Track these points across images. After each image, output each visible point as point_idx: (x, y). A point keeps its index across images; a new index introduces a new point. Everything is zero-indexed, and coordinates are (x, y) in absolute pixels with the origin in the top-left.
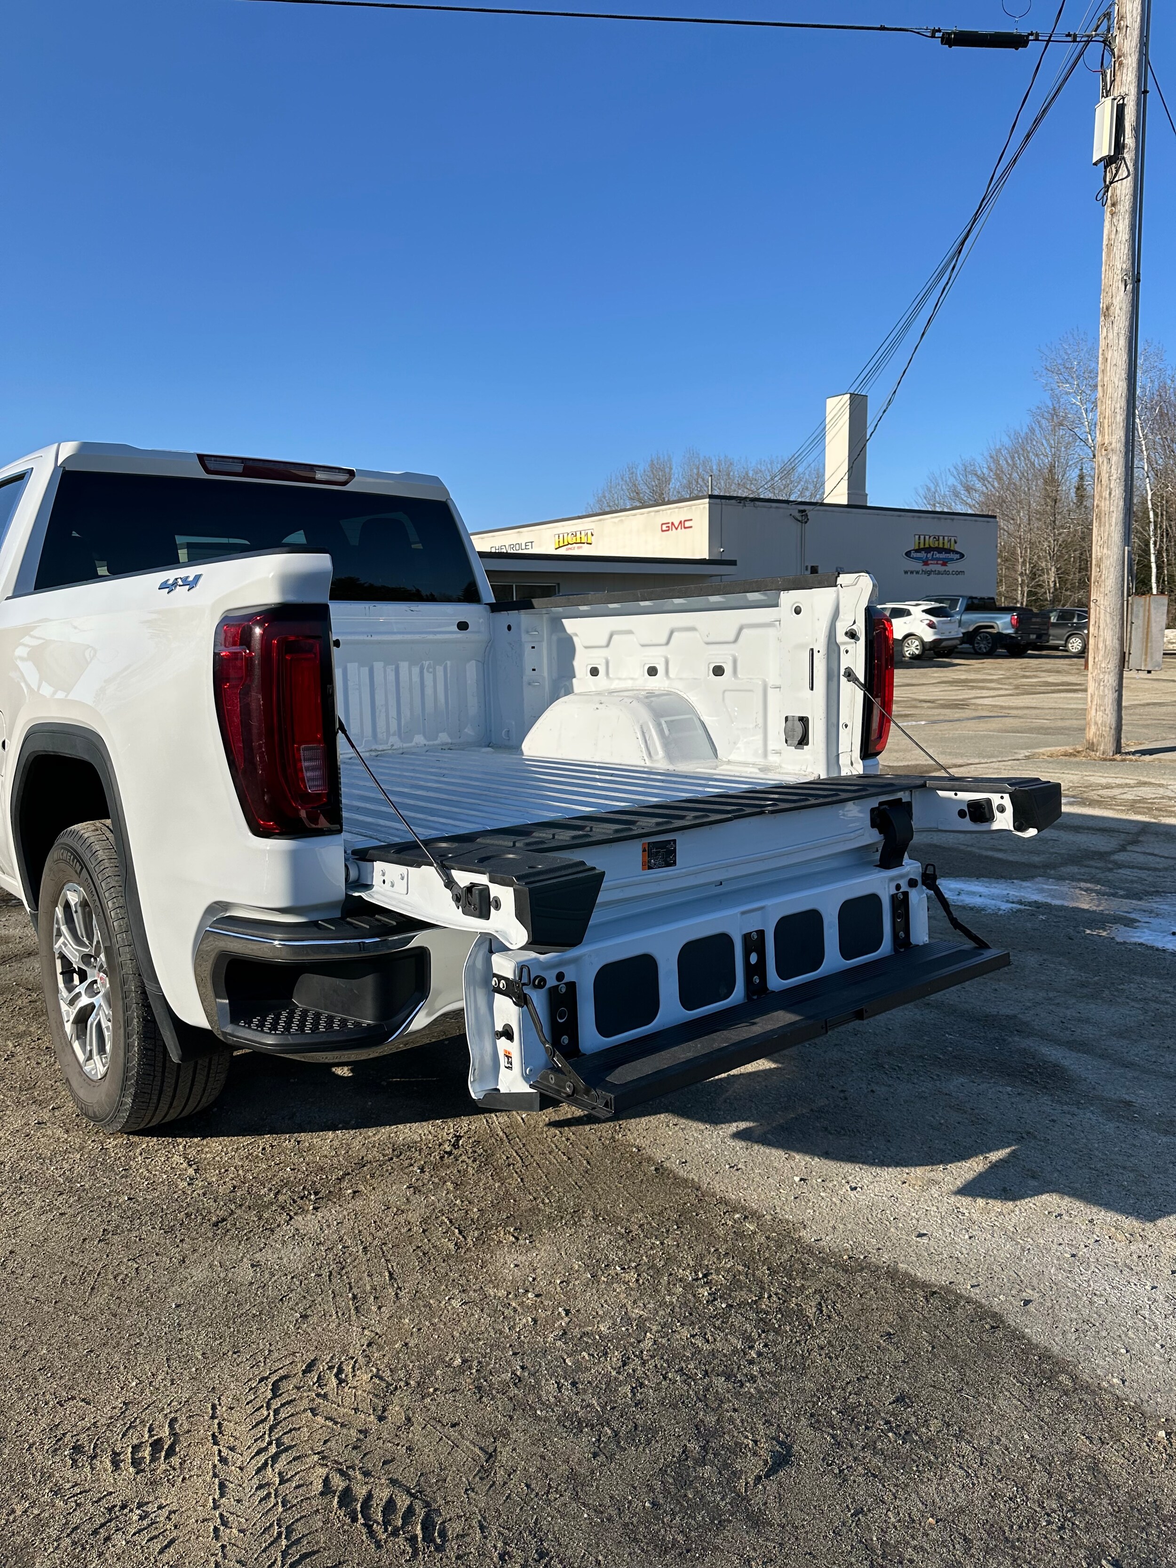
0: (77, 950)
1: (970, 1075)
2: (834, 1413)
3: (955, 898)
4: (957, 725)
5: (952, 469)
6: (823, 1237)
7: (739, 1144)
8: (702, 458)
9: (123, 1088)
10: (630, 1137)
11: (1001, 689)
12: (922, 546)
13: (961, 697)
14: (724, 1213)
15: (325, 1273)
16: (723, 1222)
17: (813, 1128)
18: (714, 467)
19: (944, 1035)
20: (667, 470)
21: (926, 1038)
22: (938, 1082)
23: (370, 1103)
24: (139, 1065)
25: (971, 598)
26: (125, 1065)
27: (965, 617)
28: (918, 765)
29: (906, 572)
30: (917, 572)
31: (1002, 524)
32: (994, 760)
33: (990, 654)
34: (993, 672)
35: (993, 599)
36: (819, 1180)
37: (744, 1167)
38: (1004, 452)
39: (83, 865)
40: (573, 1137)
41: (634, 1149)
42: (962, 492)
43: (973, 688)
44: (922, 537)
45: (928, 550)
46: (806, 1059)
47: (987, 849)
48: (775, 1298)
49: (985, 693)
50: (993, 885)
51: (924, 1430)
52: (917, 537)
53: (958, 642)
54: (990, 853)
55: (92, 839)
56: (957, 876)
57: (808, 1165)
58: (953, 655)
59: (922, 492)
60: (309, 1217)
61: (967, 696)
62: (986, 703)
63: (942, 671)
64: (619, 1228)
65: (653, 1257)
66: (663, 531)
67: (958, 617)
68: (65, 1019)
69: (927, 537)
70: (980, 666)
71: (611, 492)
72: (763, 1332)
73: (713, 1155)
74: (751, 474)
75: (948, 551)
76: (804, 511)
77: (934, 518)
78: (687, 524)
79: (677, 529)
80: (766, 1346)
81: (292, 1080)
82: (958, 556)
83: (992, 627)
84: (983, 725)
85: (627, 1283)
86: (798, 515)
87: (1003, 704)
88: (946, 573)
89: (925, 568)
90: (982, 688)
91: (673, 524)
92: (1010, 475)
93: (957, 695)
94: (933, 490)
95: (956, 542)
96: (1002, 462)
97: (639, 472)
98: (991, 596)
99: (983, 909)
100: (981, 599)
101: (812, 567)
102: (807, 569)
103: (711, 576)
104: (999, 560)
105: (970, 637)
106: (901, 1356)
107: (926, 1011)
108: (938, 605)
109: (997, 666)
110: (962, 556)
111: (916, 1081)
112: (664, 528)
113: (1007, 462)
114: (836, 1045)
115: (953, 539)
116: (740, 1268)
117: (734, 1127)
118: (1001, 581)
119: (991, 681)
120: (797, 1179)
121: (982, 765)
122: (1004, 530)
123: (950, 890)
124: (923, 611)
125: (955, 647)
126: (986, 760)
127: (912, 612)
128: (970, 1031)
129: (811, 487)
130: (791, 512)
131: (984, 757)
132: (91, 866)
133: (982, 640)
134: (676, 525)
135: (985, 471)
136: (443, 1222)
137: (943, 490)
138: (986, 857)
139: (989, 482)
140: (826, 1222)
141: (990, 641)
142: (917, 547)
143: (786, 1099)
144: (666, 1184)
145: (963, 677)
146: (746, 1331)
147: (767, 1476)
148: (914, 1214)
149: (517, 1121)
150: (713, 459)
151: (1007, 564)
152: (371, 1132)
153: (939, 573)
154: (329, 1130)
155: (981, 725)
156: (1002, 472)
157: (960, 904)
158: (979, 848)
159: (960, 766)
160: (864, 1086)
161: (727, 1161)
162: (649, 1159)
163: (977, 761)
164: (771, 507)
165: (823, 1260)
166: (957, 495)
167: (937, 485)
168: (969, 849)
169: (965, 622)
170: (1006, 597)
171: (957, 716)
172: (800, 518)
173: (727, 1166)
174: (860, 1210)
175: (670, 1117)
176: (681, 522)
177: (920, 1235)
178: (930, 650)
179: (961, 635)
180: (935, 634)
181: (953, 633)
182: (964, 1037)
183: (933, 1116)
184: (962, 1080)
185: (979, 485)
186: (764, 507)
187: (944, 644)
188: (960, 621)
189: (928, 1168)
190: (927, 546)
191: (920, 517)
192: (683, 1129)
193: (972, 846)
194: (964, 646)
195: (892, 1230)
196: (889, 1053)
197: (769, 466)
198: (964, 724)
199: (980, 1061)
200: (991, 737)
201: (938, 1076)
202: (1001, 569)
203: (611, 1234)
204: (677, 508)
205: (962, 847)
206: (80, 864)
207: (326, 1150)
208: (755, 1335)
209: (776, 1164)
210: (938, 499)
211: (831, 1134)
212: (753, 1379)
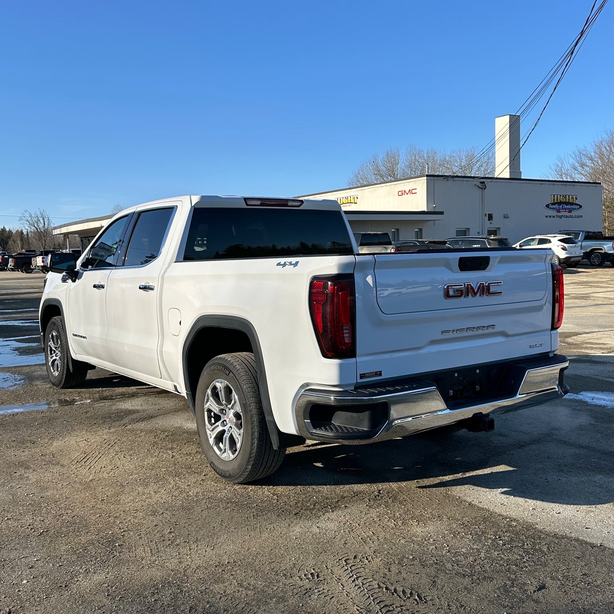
0: (218, 407)
1: (604, 475)
2: (560, 577)
3: (591, 401)
4: (584, 309)
5: (572, 154)
6: (546, 528)
7: (503, 496)
8: (418, 150)
9: (248, 462)
10: (453, 493)
11: (609, 287)
12: (556, 201)
13: (585, 292)
14: (502, 519)
15: (347, 531)
16: (502, 521)
17: (535, 492)
18: (425, 155)
19: (591, 459)
20: (397, 157)
21: (582, 460)
22: (589, 477)
23: (336, 477)
24: (256, 452)
25: (588, 232)
26: (250, 452)
27: (584, 244)
28: (564, 332)
29: (547, 217)
30: (554, 217)
31: (605, 186)
32: (607, 330)
33: (601, 265)
34: (603, 277)
35: (601, 232)
36: (541, 509)
37: (507, 505)
38: (604, 143)
39: (230, 371)
40: (429, 492)
41: (457, 497)
42: (579, 167)
43: (591, 287)
44: (556, 196)
45: (560, 203)
46: (527, 468)
47: (606, 377)
48: (529, 545)
49: (599, 290)
50: (611, 395)
51: (595, 583)
52: (553, 196)
53: (580, 258)
54: (608, 379)
55: (232, 361)
56: (592, 391)
57: (535, 504)
58: (578, 266)
59: (553, 167)
60: (331, 514)
61: (588, 292)
62: (600, 296)
63: (572, 276)
64: (459, 522)
65: (477, 531)
66: (399, 195)
67: (580, 244)
68: (209, 437)
69: (559, 196)
70: (595, 273)
71: (363, 170)
72: (527, 554)
73: (492, 500)
74: (447, 158)
75: (572, 204)
76: (484, 182)
77: (562, 185)
78: (414, 191)
79: (407, 194)
80: (529, 558)
81: (298, 467)
82: (578, 207)
83: (601, 249)
84: (599, 311)
85: (468, 538)
86: (480, 185)
87: (610, 297)
88: (571, 217)
89: (558, 214)
90: (597, 287)
91: (405, 191)
92: (609, 156)
93: (582, 291)
94: (560, 166)
95: (576, 199)
96: (603, 149)
97: (380, 159)
98: (600, 231)
99: (606, 406)
100: (594, 232)
101: (489, 214)
102: (486, 216)
103: (428, 221)
104: (603, 207)
105: (588, 255)
106: (583, 564)
107: (581, 450)
108: (567, 237)
109: (606, 273)
110: (581, 207)
111: (579, 476)
112: (400, 193)
113: (606, 149)
114: (540, 462)
115: (574, 197)
116: (513, 536)
117: (500, 490)
118: (605, 219)
119: (602, 282)
120: (531, 508)
121: (600, 333)
122: (606, 190)
123: (588, 397)
124: (559, 240)
125: (579, 261)
126: (602, 330)
127: (552, 241)
128: (603, 458)
129: (485, 165)
130: (475, 183)
131: (601, 328)
132: (234, 372)
133: (595, 257)
134: (407, 192)
135: (593, 154)
136: (386, 518)
137: (567, 166)
138: (606, 381)
139: (595, 161)
140: (546, 523)
141: (600, 258)
142: (552, 202)
143: (521, 482)
144: (475, 509)
145: (585, 280)
146: (520, 554)
147: (538, 591)
148: (584, 521)
149: (402, 486)
150: (424, 150)
151: (608, 210)
152: (342, 487)
153: (567, 217)
154: (324, 485)
155: (598, 309)
156: (603, 155)
157: (594, 404)
158: (602, 377)
159: (588, 333)
160: (555, 478)
161: (499, 502)
162: (465, 501)
163: (597, 330)
164: (463, 181)
165: (547, 535)
166: (575, 169)
167: (563, 163)
168: (596, 377)
169: (585, 247)
170: (608, 229)
171: (583, 304)
172: (481, 187)
173: (500, 504)
174: (560, 519)
175: (470, 486)
176: (410, 190)
177: (587, 528)
178: (563, 263)
179: (582, 254)
180: (567, 254)
181: (577, 253)
182: (601, 460)
183: (588, 489)
184: (600, 476)
185: (589, 163)
186: (459, 180)
187: (572, 260)
188: (581, 246)
189: (589, 506)
190: (559, 201)
191: (554, 184)
192: (477, 491)
193: (598, 375)
194: (584, 260)
195: (575, 526)
196: (565, 466)
197: (458, 154)
198: (588, 308)
199: (609, 469)
200: (604, 316)
201: (589, 475)
202: (605, 213)
203: (457, 524)
204: (407, 182)
205: (593, 376)
206: (228, 371)
207: (326, 492)
208: (524, 555)
209: (521, 504)
210: (563, 171)
211: (543, 494)
212: (526, 567)
